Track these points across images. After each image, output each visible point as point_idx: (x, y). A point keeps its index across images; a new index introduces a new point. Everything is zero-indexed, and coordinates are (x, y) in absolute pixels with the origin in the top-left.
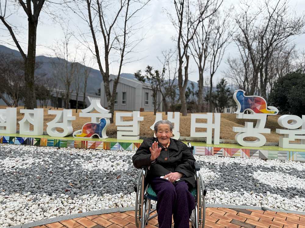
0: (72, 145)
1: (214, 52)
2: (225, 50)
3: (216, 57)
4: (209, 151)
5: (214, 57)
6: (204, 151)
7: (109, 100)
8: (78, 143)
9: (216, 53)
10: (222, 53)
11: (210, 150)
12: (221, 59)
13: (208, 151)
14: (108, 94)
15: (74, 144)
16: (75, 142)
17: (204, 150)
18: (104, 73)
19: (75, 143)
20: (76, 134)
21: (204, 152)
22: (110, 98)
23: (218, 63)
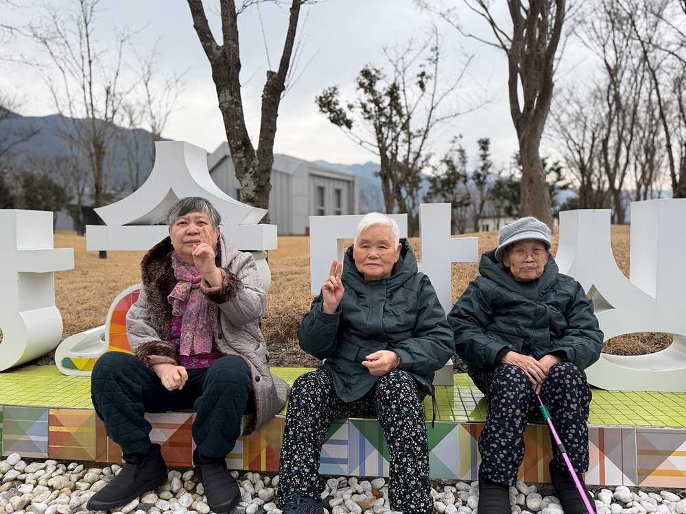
0: (34, 438)
7: (246, 170)
8: (73, 430)
14: (239, 143)
15: (50, 435)
16: (53, 421)
18: (218, 48)
19: (52, 429)
20: (74, 356)
22: (247, 162)
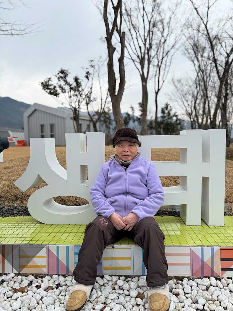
1: (158, 62)
2: (172, 59)
3: (161, 69)
4: (205, 260)
5: (158, 68)
6: (186, 264)
9: (161, 64)
10: (168, 64)
11: (207, 258)
12: (168, 71)
13: (202, 261)
17: (188, 259)
21: (189, 267)
23: (164, 78)
